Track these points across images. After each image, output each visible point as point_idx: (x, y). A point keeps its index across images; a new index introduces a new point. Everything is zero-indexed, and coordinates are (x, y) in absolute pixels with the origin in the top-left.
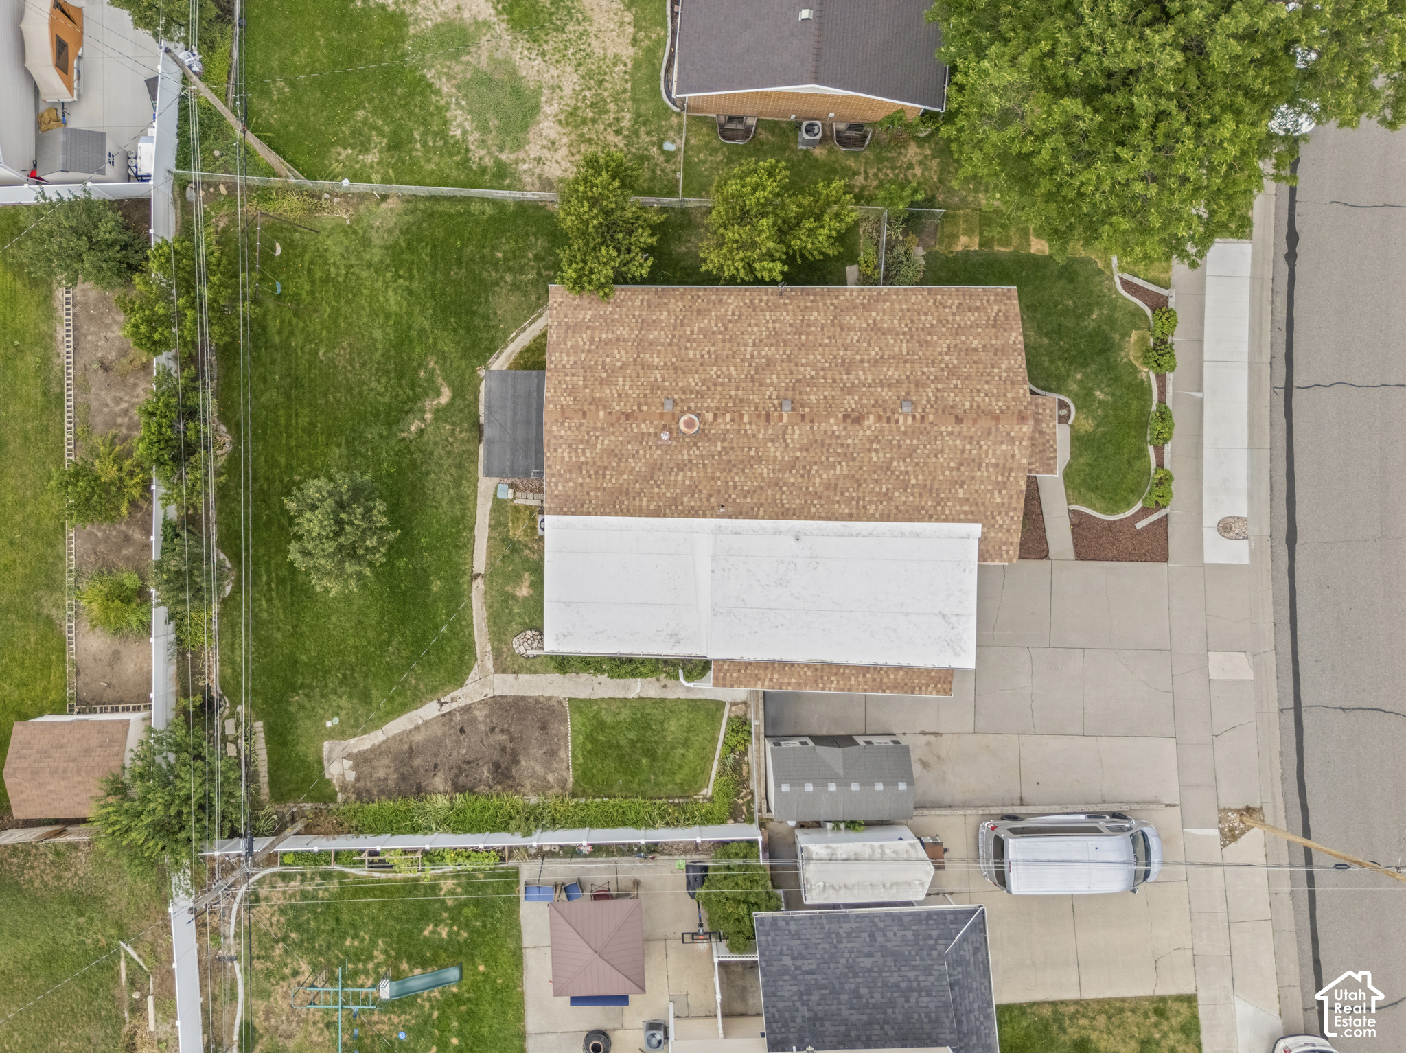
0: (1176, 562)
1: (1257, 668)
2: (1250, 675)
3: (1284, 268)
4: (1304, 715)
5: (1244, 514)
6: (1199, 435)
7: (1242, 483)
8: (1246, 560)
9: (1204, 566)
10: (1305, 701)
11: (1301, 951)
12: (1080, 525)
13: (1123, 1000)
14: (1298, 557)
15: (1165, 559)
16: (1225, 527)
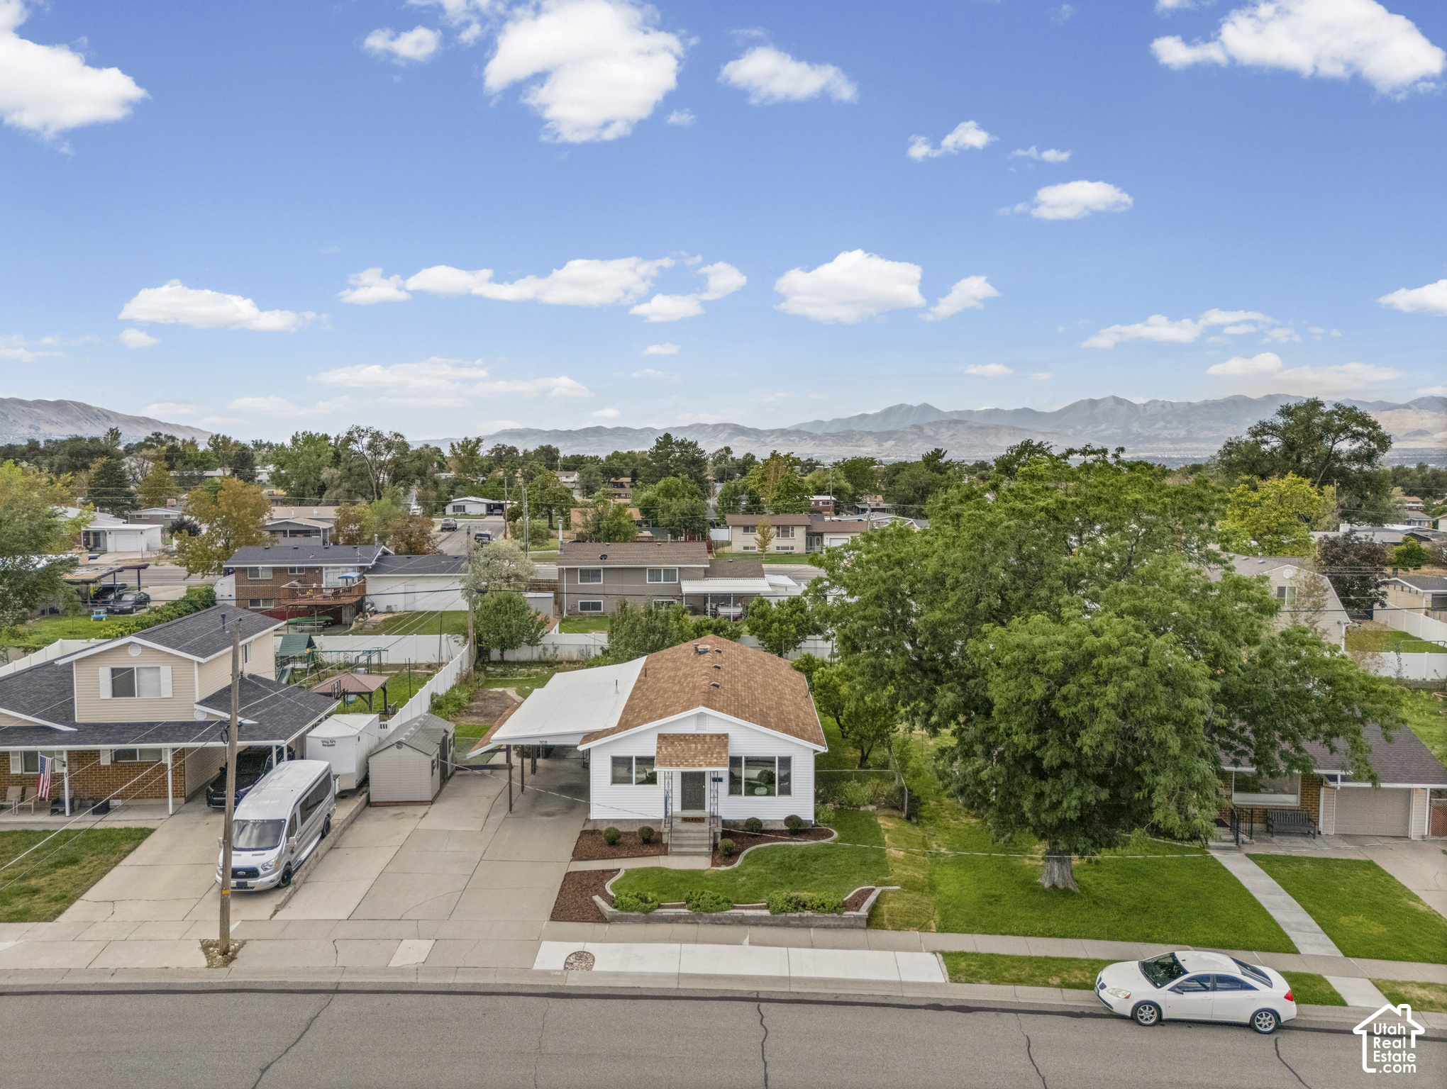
0: (548, 925)
1: (401, 971)
2: (394, 964)
3: (922, 1003)
4: (322, 996)
5: (596, 969)
6: (698, 942)
7: (634, 968)
8: (538, 967)
9: (539, 941)
10: (339, 996)
13: (94, 883)
14: (532, 999)
15: (555, 919)
16: (581, 956)
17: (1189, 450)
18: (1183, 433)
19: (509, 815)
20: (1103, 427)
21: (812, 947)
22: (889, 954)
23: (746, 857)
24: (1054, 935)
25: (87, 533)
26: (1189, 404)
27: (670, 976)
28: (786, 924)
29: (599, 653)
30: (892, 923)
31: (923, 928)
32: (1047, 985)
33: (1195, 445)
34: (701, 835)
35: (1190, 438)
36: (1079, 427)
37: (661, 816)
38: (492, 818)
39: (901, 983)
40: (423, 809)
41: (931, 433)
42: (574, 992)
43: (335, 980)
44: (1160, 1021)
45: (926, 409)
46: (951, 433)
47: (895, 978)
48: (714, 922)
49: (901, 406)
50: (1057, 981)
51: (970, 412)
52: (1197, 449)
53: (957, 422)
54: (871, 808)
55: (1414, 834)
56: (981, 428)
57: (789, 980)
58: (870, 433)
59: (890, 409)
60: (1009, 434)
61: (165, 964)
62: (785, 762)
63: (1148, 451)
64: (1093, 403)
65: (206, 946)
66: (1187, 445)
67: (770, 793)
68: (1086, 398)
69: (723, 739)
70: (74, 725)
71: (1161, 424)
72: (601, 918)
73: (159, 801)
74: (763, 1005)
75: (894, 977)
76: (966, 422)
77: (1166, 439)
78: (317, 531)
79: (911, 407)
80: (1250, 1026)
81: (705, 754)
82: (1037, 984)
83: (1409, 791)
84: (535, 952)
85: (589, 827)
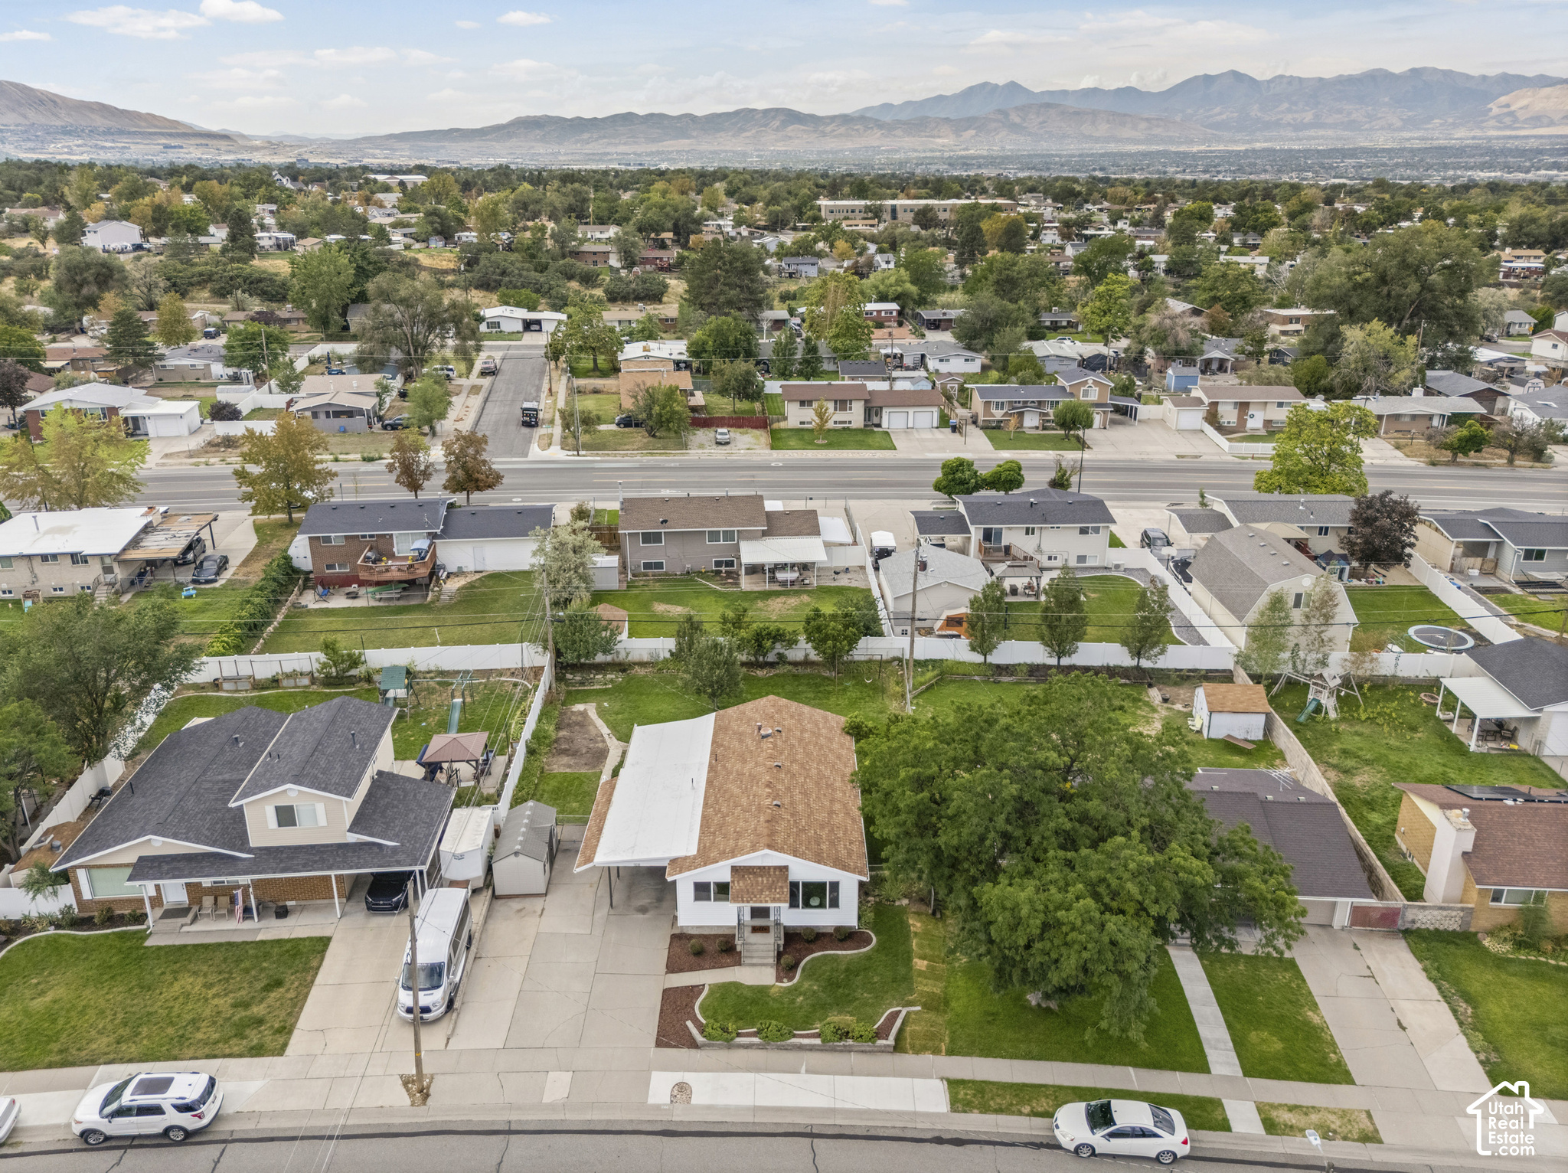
0: (653, 1052)
1: (552, 1107)
2: (546, 1100)
3: (929, 1136)
4: (501, 1137)
5: (693, 1101)
6: (767, 1070)
7: (722, 1100)
8: (651, 1101)
9: (649, 1071)
10: (513, 1137)
11: (286, 1130)
12: (694, 991)
13: (301, 1008)
14: (650, 1138)
15: (659, 1044)
16: (682, 1088)
17: (1314, 138)
18: (1308, 117)
19: (612, 912)
20: (1217, 110)
21: (852, 1074)
22: (907, 1081)
23: (803, 969)
24: (1033, 1058)
25: (126, 420)
26: (1321, 79)
27: (747, 1109)
28: (834, 1050)
29: (668, 655)
30: (913, 1047)
31: (936, 1051)
32: (1020, 1113)
33: (1321, 132)
34: (767, 945)
35: (1317, 124)
36: (1190, 111)
37: (735, 923)
38: (598, 915)
39: (915, 1113)
40: (538, 903)
41: (1017, 120)
42: (680, 1129)
43: (506, 1118)
44: (1093, 1154)
45: (1013, 87)
46: (1041, 119)
47: (911, 1109)
48: (779, 1048)
49: (985, 85)
50: (1027, 1109)
51: (1065, 93)
52: (1322, 137)
53: (1048, 105)
54: (905, 902)
55: (1336, 924)
56: (1077, 113)
57: (833, 1111)
58: (947, 120)
59: (971, 88)
60: (1108, 122)
61: (380, 1104)
62: (835, 886)
63: (1266, 141)
64: (1208, 79)
65: (406, 1082)
66: (1312, 133)
67: (822, 906)
68: (1201, 73)
69: (784, 869)
70: (250, 851)
71: (1286, 105)
72: (693, 1045)
73: (326, 901)
74: (816, 1140)
75: (908, 1107)
76: (1058, 105)
77: (1289, 124)
78: (360, 412)
79: (997, 85)
80: (1157, 1159)
81: (770, 888)
82: (1013, 1113)
83: (1334, 904)
84: (647, 1084)
85: (677, 932)
